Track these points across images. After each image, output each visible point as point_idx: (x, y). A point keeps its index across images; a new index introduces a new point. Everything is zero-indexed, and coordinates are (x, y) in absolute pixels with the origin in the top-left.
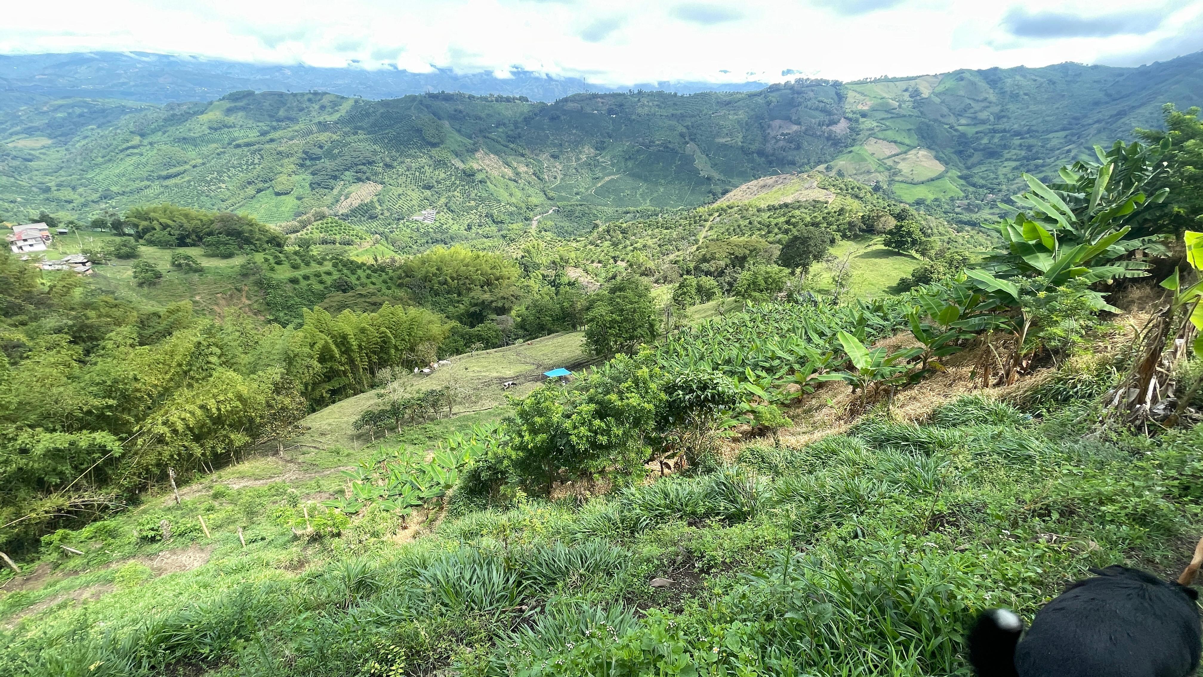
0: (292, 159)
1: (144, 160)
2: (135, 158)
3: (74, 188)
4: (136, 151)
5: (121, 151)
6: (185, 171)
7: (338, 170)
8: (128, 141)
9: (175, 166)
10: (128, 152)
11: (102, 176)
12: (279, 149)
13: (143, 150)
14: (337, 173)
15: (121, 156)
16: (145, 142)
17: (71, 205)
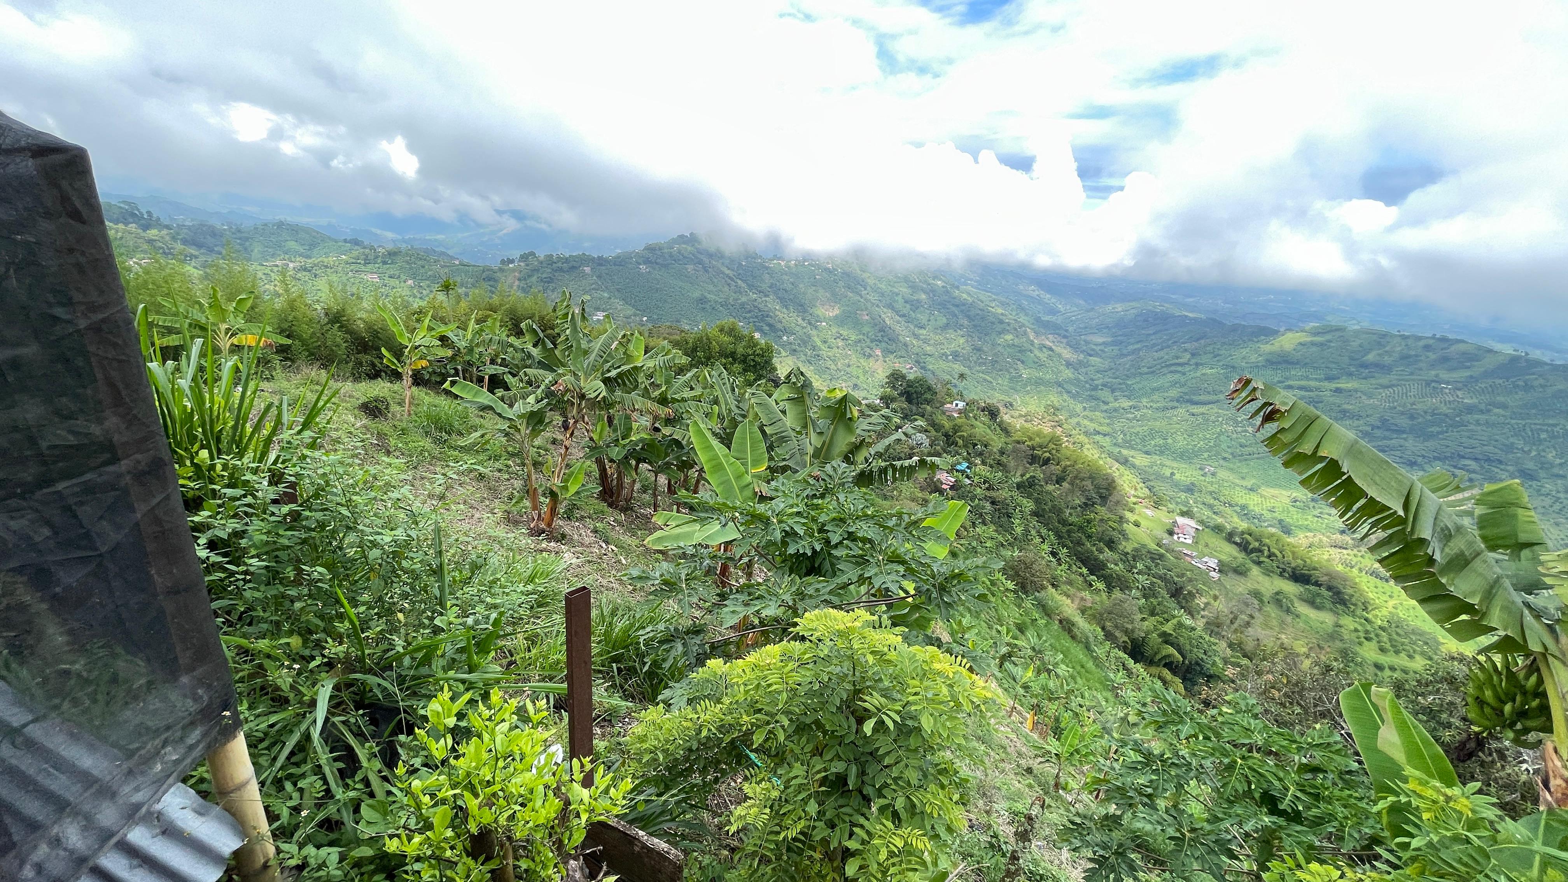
0: (1356, 423)
1: (1183, 380)
2: (1177, 376)
3: (1113, 391)
4: (1180, 369)
5: (1167, 366)
6: (1218, 401)
7: (1424, 457)
8: (1177, 358)
9: (1209, 393)
10: (1173, 368)
11: (1140, 386)
12: (1346, 407)
13: (1187, 368)
14: (1420, 460)
15: (1165, 370)
16: (1193, 361)
17: (1105, 407)
